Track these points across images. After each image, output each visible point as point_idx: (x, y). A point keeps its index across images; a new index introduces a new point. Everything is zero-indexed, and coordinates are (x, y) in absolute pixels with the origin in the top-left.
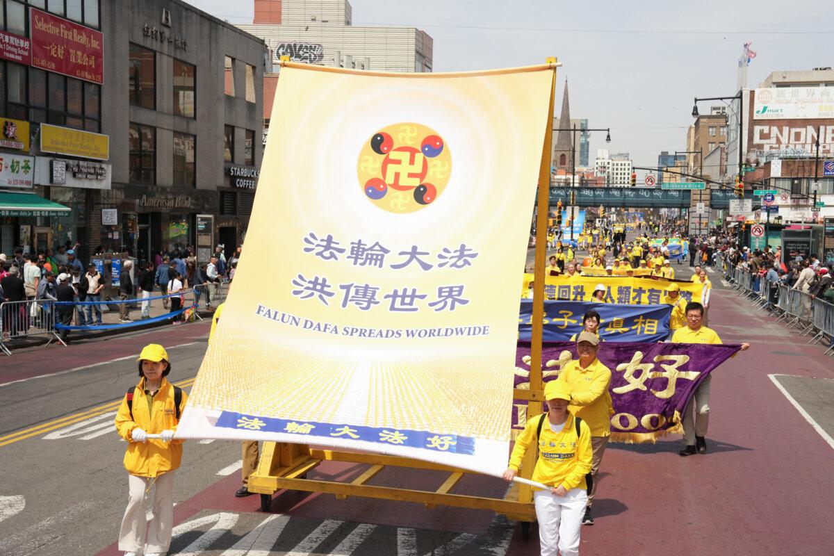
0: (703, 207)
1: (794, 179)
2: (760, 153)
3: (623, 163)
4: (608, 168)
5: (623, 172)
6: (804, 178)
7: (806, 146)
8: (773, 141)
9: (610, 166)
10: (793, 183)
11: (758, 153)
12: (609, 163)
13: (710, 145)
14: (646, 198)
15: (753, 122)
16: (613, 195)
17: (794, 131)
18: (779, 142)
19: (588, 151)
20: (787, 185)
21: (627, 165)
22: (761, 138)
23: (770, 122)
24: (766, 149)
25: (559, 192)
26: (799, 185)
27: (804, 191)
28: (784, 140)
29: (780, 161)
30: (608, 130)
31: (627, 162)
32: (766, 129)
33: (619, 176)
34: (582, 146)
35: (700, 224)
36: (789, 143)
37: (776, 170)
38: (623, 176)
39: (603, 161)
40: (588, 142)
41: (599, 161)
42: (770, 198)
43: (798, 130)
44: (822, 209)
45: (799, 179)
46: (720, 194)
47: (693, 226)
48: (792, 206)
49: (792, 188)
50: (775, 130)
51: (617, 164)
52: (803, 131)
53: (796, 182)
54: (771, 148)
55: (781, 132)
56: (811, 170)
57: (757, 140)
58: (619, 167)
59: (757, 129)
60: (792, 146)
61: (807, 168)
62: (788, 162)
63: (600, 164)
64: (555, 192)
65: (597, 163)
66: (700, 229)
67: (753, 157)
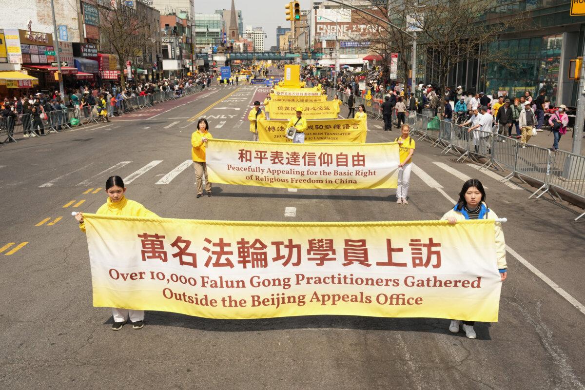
1: (330, 49)
2: (319, 36)
4: (252, 35)
6: (334, 48)
8: (324, 31)
12: (252, 33)
15: (317, 23)
17: (332, 27)
18: (326, 31)
19: (242, 27)
21: (261, 34)
22: (320, 30)
23: (323, 23)
24: (322, 34)
25: (245, 54)
26: (332, 51)
28: (329, 31)
29: (326, 41)
31: (261, 32)
32: (321, 26)
34: (239, 24)
37: (324, 45)
40: (242, 23)
41: (248, 32)
43: (333, 26)
45: (332, 48)
46: (305, 54)
48: (330, 59)
50: (325, 26)
52: (335, 27)
55: (327, 27)
57: (318, 31)
59: (318, 26)
60: (331, 34)
62: (328, 42)
64: (243, 55)
65: (246, 33)
67: (317, 38)
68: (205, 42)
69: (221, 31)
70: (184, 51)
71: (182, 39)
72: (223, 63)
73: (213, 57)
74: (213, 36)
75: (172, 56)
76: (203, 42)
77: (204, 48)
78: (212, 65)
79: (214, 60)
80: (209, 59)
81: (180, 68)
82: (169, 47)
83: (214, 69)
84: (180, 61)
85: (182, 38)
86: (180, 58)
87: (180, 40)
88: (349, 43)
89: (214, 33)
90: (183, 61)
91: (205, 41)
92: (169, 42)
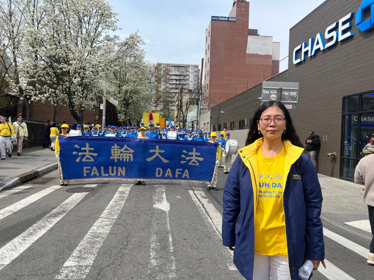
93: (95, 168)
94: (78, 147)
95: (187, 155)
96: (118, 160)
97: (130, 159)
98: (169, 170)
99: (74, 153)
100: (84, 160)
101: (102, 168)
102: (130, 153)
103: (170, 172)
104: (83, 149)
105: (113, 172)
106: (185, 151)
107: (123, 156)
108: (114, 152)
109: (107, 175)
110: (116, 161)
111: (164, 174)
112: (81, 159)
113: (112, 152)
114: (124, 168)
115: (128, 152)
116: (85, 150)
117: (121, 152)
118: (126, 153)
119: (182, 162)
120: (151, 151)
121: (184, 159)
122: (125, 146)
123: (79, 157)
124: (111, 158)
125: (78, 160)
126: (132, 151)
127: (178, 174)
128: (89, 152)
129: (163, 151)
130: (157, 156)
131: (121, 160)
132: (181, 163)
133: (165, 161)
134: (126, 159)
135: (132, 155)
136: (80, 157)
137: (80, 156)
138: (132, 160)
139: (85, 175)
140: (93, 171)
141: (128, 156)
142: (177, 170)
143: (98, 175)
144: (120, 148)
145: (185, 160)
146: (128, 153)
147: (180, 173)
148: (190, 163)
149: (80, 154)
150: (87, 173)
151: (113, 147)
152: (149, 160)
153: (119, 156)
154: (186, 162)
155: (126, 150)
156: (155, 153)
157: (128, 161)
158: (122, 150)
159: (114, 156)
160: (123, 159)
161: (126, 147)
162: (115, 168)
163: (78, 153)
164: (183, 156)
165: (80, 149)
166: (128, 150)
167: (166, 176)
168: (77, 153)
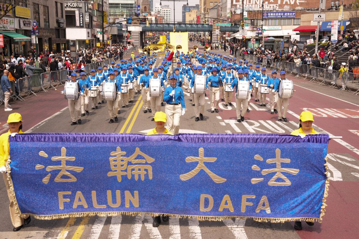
0: (218, 31)
1: (252, 20)
2: (236, 8)
3: (167, 9)
4: (161, 12)
5: (167, 14)
6: (256, 19)
7: (253, 5)
9: (162, 11)
10: (251, 21)
11: (235, 8)
12: (161, 10)
13: (211, 3)
14: (195, 28)
16: (182, 26)
20: (249, 22)
21: (169, 11)
22: (236, 2)
25: (160, 26)
26: (254, 22)
27: (255, 24)
29: (247, 12)
30: (187, 1)
31: (169, 10)
33: (166, 16)
35: (217, 38)
36: (246, 4)
38: (167, 16)
39: (158, 9)
41: (157, 9)
42: (259, 29)
44: (264, 32)
45: (254, 20)
47: (214, 39)
48: (251, 31)
49: (251, 23)
51: (165, 10)
53: (253, 21)
54: (240, 6)
56: (258, 16)
57: (234, 3)
58: (166, 12)
60: (247, 6)
61: (257, 15)
62: (249, 12)
63: (157, 10)
64: (159, 26)
65: (156, 10)
66: (217, 40)
67: (233, 10)
68: (119, 14)
69: (135, 3)
70: (95, 19)
71: (92, 5)
72: (137, 34)
73: (127, 28)
74: (127, 7)
75: (80, 24)
76: (117, 14)
77: (118, 18)
78: (127, 35)
79: (128, 30)
80: (123, 29)
81: (90, 38)
82: (77, 13)
83: (129, 41)
84: (89, 30)
85: (92, 2)
86: (90, 26)
87: (90, 6)
88: (272, 14)
89: (128, 4)
90: (94, 30)
91: (119, 12)
92: (77, 7)
93: (79, 194)
94: (46, 155)
95: (263, 165)
96: (124, 178)
97: (147, 176)
98: (226, 197)
99: (38, 167)
100: (58, 179)
101: (94, 193)
102: (146, 163)
103: (230, 202)
104: (54, 158)
105: (114, 201)
106: (257, 157)
107: (133, 170)
108: (116, 163)
109: (104, 206)
110: (119, 180)
111: (217, 205)
112: (52, 179)
113: (112, 163)
114: (136, 193)
115: (144, 161)
116: (58, 161)
117: (130, 163)
118: (139, 164)
119: (255, 181)
120: (190, 159)
121: (258, 174)
122: (137, 149)
123: (48, 174)
124: (110, 174)
125: (46, 180)
126: (151, 160)
127: (247, 206)
128: (67, 165)
129: (213, 160)
130: (202, 171)
131: (129, 177)
132: (253, 183)
133: (218, 179)
134: (139, 175)
135: (150, 168)
136: (50, 174)
137: (50, 172)
138: (151, 177)
139: (61, 207)
140: (76, 199)
141: (142, 169)
142: (244, 197)
143: (86, 206)
144: (127, 155)
145: (261, 176)
146: (143, 164)
147: (251, 204)
148: (272, 183)
149: (49, 168)
150: (65, 203)
151: (113, 154)
152: (185, 177)
153: (126, 171)
154: (262, 179)
155: (139, 157)
156: (197, 163)
157: (143, 178)
158: (132, 158)
159: (116, 171)
160: (133, 176)
161: (138, 151)
162: (118, 192)
163: (46, 167)
164: (255, 167)
165: (49, 158)
166: (144, 158)
167: (221, 209)
168: (43, 167)
